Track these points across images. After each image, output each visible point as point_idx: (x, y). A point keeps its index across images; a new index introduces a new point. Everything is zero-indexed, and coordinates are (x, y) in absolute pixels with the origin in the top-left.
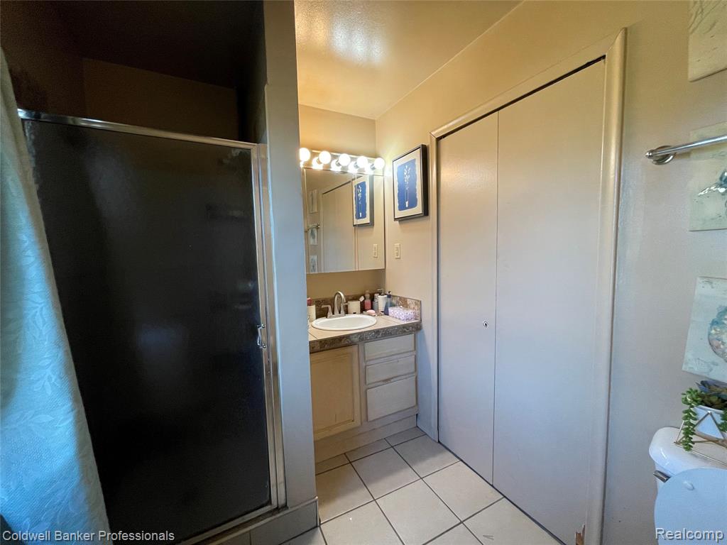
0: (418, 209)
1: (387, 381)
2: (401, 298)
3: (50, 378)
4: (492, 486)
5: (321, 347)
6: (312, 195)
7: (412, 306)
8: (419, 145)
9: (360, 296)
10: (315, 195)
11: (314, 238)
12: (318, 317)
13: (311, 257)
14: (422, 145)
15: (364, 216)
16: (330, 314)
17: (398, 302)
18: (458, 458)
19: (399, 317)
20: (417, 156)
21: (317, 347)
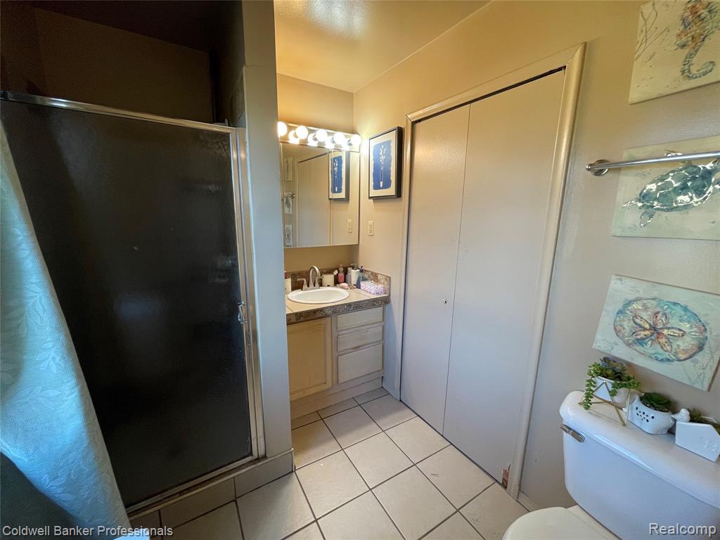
0: (391, 191)
1: (357, 348)
2: (372, 273)
3: (54, 359)
4: (442, 436)
5: (298, 319)
6: (287, 162)
7: (382, 281)
8: (396, 126)
9: (335, 270)
10: (290, 163)
11: (289, 207)
12: (294, 289)
13: (286, 226)
14: (398, 127)
15: (340, 191)
16: (305, 286)
17: (369, 277)
18: (416, 414)
19: (370, 290)
20: (393, 137)
21: (293, 320)
